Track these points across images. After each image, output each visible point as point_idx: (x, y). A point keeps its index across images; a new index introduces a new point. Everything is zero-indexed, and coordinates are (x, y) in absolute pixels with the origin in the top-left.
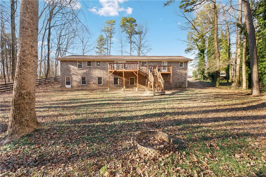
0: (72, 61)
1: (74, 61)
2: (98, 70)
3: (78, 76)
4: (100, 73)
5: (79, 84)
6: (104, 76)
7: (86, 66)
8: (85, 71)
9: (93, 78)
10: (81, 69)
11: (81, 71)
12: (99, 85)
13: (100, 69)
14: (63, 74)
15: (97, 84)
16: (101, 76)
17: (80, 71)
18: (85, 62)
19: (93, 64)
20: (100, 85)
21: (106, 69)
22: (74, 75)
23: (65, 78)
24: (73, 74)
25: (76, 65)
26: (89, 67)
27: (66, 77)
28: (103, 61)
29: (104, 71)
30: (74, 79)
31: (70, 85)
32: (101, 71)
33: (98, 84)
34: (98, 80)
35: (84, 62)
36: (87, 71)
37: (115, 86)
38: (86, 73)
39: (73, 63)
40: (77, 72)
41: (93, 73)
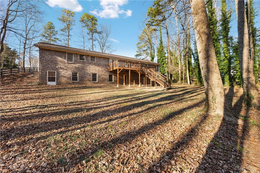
0: (59, 51)
1: (62, 52)
2: (93, 65)
3: (67, 71)
4: (95, 69)
5: (68, 81)
6: (99, 72)
7: (78, 59)
8: (77, 65)
9: (88, 74)
10: (71, 62)
11: (72, 65)
12: (94, 82)
13: (95, 64)
14: (43, 67)
15: (91, 81)
16: (96, 72)
17: (70, 64)
18: (77, 55)
19: (87, 58)
20: (96, 82)
21: (102, 66)
22: (62, 69)
23: (46, 72)
24: (60, 67)
25: (65, 57)
26: (82, 62)
27: (48, 71)
28: (99, 57)
29: (99, 67)
30: (61, 74)
31: (55, 81)
32: (96, 66)
33: (93, 80)
34: (93, 76)
35: (75, 55)
36: (80, 66)
37: (110, 83)
38: (79, 68)
39: (60, 54)
40: (67, 65)
41: (88, 68)
